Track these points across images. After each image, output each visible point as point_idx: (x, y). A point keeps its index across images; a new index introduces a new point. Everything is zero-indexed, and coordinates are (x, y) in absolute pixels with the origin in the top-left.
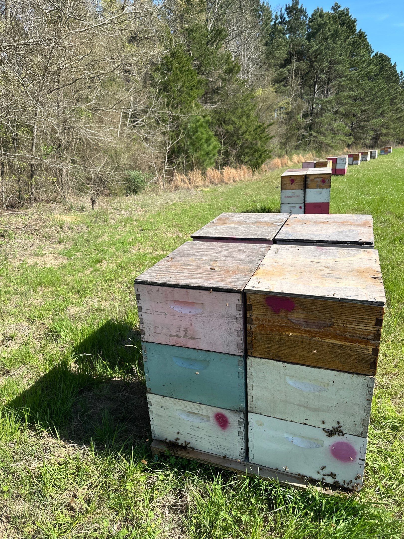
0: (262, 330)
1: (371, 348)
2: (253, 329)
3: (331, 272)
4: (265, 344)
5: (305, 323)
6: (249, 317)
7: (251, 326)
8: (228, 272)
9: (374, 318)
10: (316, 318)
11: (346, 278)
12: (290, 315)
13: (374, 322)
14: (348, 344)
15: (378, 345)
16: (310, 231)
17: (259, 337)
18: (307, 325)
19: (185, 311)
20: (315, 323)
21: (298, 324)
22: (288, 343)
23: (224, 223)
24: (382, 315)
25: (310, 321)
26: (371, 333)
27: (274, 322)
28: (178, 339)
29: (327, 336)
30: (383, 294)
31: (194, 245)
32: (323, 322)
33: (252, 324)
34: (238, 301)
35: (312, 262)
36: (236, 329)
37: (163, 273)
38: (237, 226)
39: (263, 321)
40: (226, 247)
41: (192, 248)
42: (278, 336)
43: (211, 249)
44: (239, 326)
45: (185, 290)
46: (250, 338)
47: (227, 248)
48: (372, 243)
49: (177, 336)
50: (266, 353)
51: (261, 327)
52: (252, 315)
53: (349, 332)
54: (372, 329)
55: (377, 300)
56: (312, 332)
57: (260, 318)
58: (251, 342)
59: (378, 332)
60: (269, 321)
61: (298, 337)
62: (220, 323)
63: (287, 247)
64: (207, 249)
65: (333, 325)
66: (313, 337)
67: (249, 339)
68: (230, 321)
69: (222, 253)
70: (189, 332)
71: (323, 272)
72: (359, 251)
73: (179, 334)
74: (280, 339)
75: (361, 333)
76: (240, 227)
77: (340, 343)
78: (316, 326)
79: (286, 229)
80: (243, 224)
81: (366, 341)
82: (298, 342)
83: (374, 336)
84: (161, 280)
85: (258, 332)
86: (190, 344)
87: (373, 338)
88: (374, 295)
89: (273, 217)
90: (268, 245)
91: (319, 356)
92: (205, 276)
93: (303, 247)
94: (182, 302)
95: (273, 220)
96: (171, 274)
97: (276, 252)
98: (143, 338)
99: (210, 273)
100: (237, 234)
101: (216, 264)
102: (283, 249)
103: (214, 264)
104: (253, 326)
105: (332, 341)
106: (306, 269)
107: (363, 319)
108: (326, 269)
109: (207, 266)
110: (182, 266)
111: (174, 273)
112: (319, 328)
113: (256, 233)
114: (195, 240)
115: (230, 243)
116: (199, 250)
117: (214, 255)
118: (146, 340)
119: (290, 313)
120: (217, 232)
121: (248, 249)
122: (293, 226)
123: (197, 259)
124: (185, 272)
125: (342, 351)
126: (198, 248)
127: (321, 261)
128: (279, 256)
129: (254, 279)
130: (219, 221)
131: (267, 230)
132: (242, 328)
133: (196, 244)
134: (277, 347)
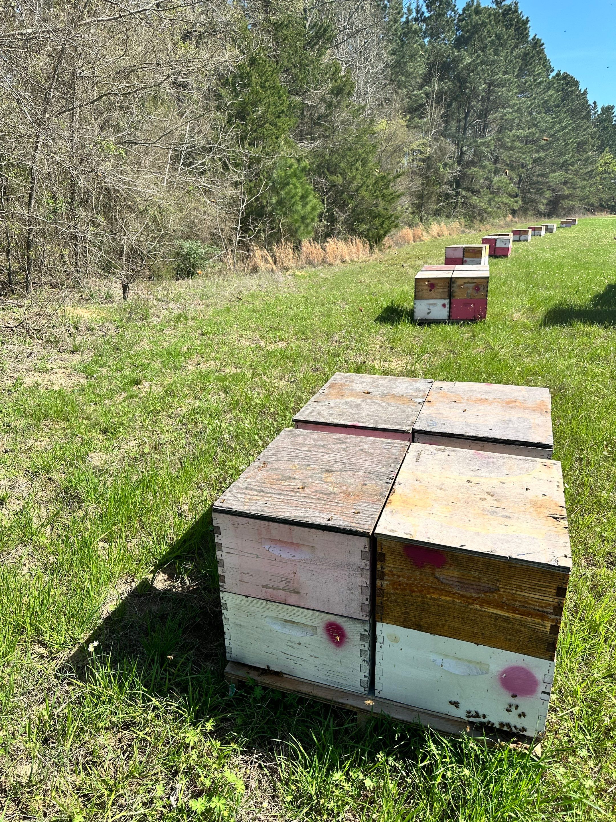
0: (398, 589)
1: (548, 624)
2: (384, 587)
3: (496, 504)
4: (401, 608)
5: (459, 584)
6: (380, 569)
7: (383, 582)
8: (349, 495)
9: (555, 586)
10: (474, 577)
11: (518, 518)
12: (438, 572)
13: (555, 591)
14: (517, 616)
15: (558, 622)
16: (462, 416)
17: (393, 598)
18: (462, 587)
19: (286, 554)
20: (472, 585)
21: (449, 585)
22: (433, 609)
23: (339, 395)
24: (566, 583)
25: (467, 582)
26: (550, 605)
27: (415, 580)
28: (275, 592)
29: (489, 604)
31: (294, 435)
32: (484, 585)
33: (383, 579)
34: (365, 547)
35: (469, 482)
36: (360, 584)
37: (253, 493)
38: (359, 401)
39: (399, 576)
40: (343, 442)
41: (294, 444)
42: (421, 599)
43: (320, 446)
44: (365, 580)
45: (287, 526)
46: (380, 598)
47: (344, 446)
49: (273, 588)
50: (402, 620)
51: (396, 585)
52: (384, 567)
53: (520, 601)
54: (552, 599)
55: (560, 564)
56: (468, 598)
57: (395, 573)
58: (381, 603)
59: (559, 605)
60: (408, 577)
61: (448, 602)
62: (336, 574)
63: (432, 449)
64: (316, 445)
65: (498, 590)
66: (469, 603)
67: (378, 600)
68: (351, 572)
69: (337, 456)
70: (290, 584)
71: (484, 502)
72: (535, 464)
73: (275, 584)
74: (423, 603)
75: (535, 604)
76: (364, 404)
77: (506, 614)
78: (474, 589)
79: (428, 412)
80: (367, 398)
81: (543, 615)
82: (447, 608)
83: (554, 609)
84: (252, 510)
85: (392, 592)
86: (293, 599)
87: (552, 611)
88: (556, 553)
89: (411, 385)
90: (403, 442)
91: (476, 630)
92: (315, 501)
93: (455, 451)
94: (282, 542)
95: (411, 391)
96: (266, 497)
97: (418, 458)
98: (222, 586)
99: (321, 495)
100: (360, 417)
101: (329, 478)
102: (427, 452)
103: (326, 477)
104: (385, 583)
105: (495, 611)
106: (460, 495)
107: (539, 585)
108: (489, 498)
109: (318, 482)
110: (280, 480)
111: (269, 495)
112: (479, 593)
113: (388, 418)
114: (297, 427)
115: (348, 436)
116: (303, 449)
117: (326, 458)
118: (226, 590)
119: (438, 570)
120: (331, 412)
121: (374, 448)
122: (438, 404)
123: (302, 467)
124: (285, 493)
125: (509, 626)
126: (303, 444)
127: (481, 480)
128: (422, 468)
129: (388, 512)
130: (332, 391)
131: (404, 411)
132: (368, 583)
133: (298, 435)
134: (417, 613)
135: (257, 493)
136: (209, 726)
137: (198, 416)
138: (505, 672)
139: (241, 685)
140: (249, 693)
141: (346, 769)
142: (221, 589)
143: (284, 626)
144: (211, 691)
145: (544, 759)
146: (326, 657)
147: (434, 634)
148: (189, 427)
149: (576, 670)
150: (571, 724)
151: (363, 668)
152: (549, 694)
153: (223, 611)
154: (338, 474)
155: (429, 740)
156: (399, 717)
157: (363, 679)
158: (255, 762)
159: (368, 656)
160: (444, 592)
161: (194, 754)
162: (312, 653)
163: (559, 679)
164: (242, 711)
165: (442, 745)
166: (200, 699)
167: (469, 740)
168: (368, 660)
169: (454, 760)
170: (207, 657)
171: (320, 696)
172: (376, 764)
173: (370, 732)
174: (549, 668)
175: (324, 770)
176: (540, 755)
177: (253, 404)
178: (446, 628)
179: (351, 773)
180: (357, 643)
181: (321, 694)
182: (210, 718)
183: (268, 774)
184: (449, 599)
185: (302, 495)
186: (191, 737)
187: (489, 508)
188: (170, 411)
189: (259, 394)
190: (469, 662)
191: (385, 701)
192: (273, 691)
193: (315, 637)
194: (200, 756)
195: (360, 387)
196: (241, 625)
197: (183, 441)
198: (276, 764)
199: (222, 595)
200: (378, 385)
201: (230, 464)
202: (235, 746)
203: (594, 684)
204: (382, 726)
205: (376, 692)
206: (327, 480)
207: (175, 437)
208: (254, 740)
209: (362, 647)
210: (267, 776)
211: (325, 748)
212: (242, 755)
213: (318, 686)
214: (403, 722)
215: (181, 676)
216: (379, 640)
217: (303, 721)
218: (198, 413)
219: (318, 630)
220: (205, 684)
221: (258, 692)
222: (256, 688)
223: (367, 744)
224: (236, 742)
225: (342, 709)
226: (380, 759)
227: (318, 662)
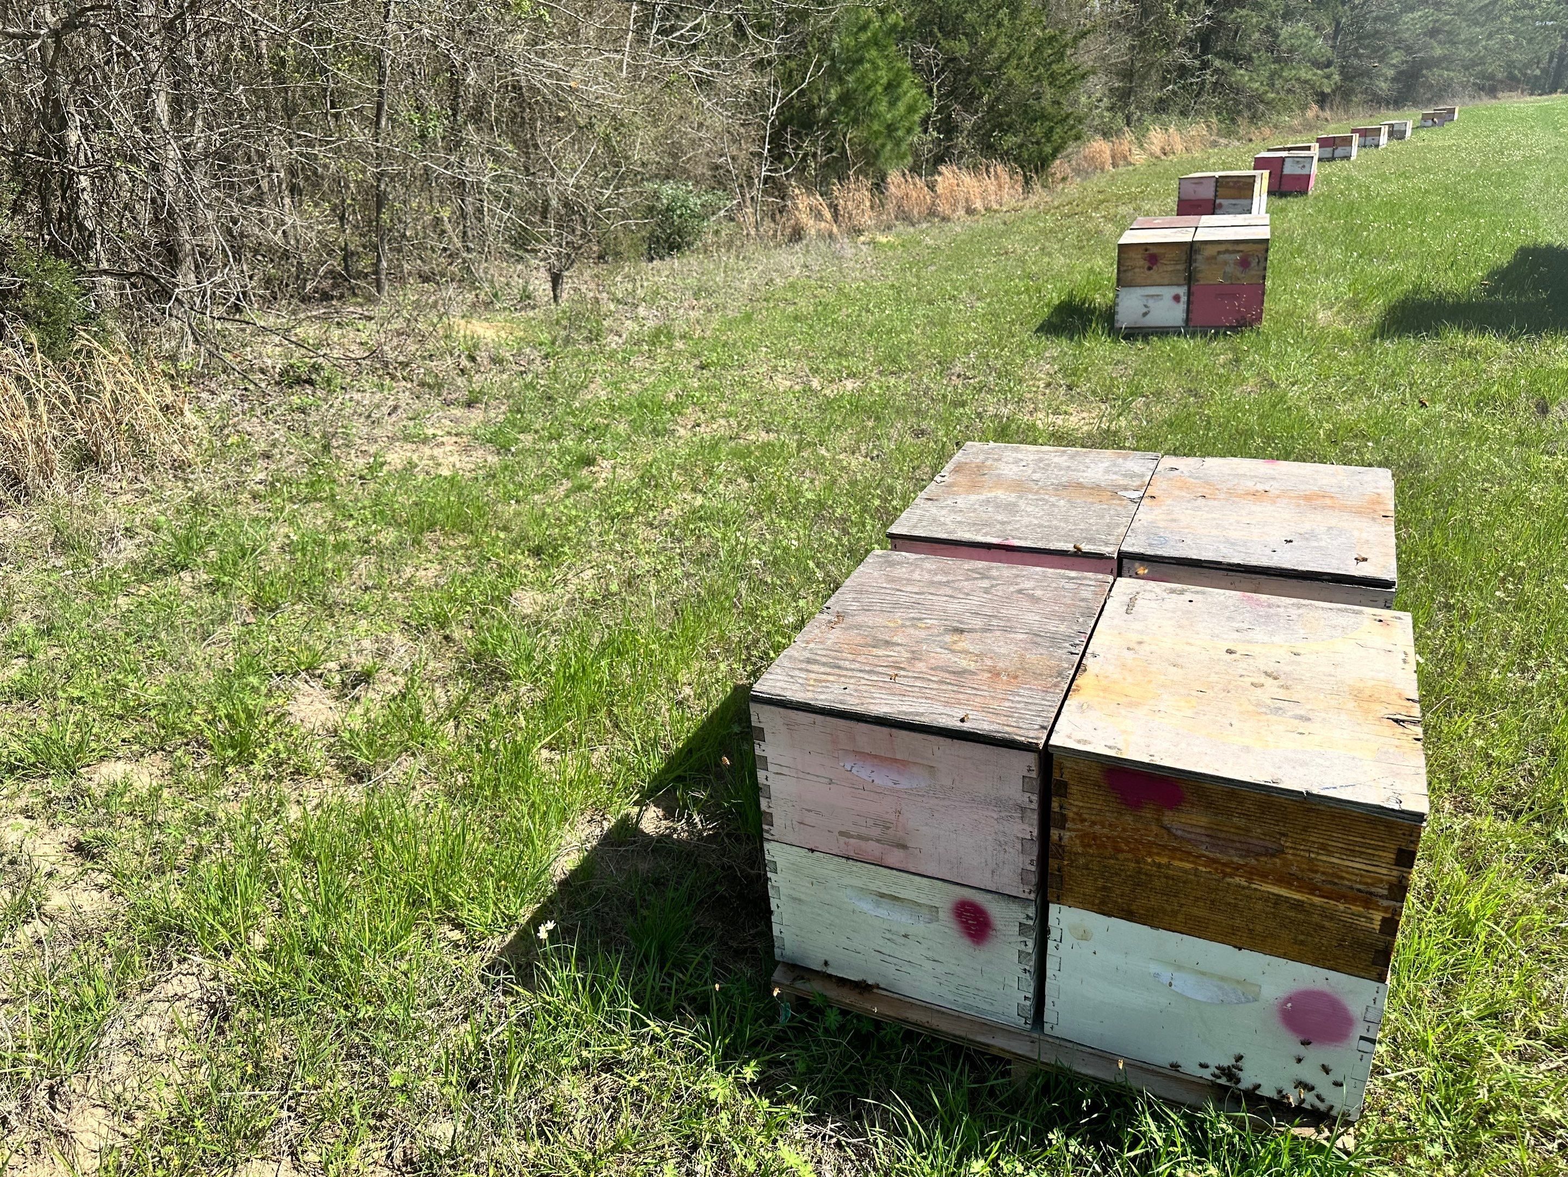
0: (1090, 846)
1: (1378, 917)
2: (1065, 841)
3: (1282, 694)
4: (1096, 880)
5: (1208, 839)
6: (1057, 810)
7: (1062, 832)
8: (998, 674)
9: (1393, 846)
10: (1237, 828)
11: (1324, 719)
12: (1169, 818)
13: (1393, 856)
14: (1317, 900)
15: (1397, 912)
16: (1218, 526)
17: (1082, 861)
18: (1213, 845)
19: (883, 779)
20: (1233, 841)
21: (1189, 841)
22: (1157, 883)
23: (974, 487)
24: (1416, 842)
25: (1223, 835)
26: (1382, 881)
27: (1124, 830)
28: (862, 843)
29: (1264, 876)
30: (1422, 787)
31: (892, 564)
32: (1256, 842)
33: (1064, 828)
34: (1029, 770)
35: (1230, 652)
36: (1020, 835)
37: (823, 669)
38: (1012, 497)
39: (1094, 823)
40: (984, 577)
41: (891, 580)
42: (1133, 865)
43: (940, 583)
44: (1029, 828)
45: (885, 730)
46: (1057, 861)
47: (985, 583)
48: (1394, 584)
49: (859, 837)
50: (1097, 901)
51: (1088, 839)
52: (1066, 805)
53: (1323, 873)
54: (1386, 871)
55: (1405, 807)
56: (1224, 864)
57: (1086, 816)
58: (1059, 870)
59: (1400, 882)
60: (1110, 825)
61: (1185, 871)
62: (976, 817)
63: (1157, 590)
64: (933, 582)
65: (1283, 852)
66: (1225, 875)
67: (1053, 864)
68: (1003, 814)
69: (974, 601)
70: (891, 831)
71: (1260, 690)
72: (1360, 617)
73: (863, 831)
74: (1139, 872)
75: (1354, 878)
76: (1022, 504)
77: (1297, 896)
78: (1236, 849)
79: (1150, 517)
80: (1030, 490)
81: (1368, 900)
82: (1184, 882)
83: (1390, 889)
84: (822, 699)
85: (1080, 850)
86: (895, 857)
87: (1385, 892)
88: (1398, 786)
89: (1115, 465)
90: (1100, 576)
91: (1238, 922)
92: (935, 686)
93: (1204, 593)
94: (876, 757)
95: (1114, 477)
96: (845, 676)
97: (1130, 607)
98: (767, 832)
99: (947, 675)
100: (1017, 529)
101: (960, 644)
102: (1147, 596)
103: (955, 642)
104: (1067, 835)
105: (1276, 890)
106: (1214, 678)
107: (1363, 845)
108: (1270, 681)
109: (939, 650)
110: (870, 646)
111: (850, 673)
112: (1246, 856)
113: (1070, 530)
114: (895, 548)
115: (994, 564)
116: (909, 589)
117: (954, 606)
118: (775, 838)
119: (1169, 813)
120: (959, 519)
121: (1044, 588)
122: (1169, 502)
123: (908, 623)
124: (880, 669)
125: (1301, 917)
126: (908, 580)
127: (1255, 649)
128: (1138, 626)
129: (1073, 708)
130: (960, 479)
131: (1103, 517)
132: (1035, 834)
133: (899, 563)
134: (1127, 890)
135: (828, 670)
136: (749, 1073)
137: (702, 524)
138: (1290, 999)
139: (802, 1004)
140: (816, 1020)
141: (993, 1156)
142: (766, 835)
143: (878, 905)
144: (750, 1014)
145: (1357, 1157)
146: (954, 961)
147: (1157, 928)
148: (687, 544)
149: (1425, 1002)
150: (1413, 1100)
151: (1024, 983)
152: (1373, 1042)
153: (769, 875)
154: (974, 635)
155: (1144, 1112)
156: (1090, 1072)
157: (1023, 1002)
158: (830, 1137)
159: (1032, 963)
160: (1178, 854)
161: (724, 1116)
162: (930, 954)
163: (1392, 1017)
164: (807, 1049)
165: (1167, 1124)
166: (730, 1026)
167: (1218, 1116)
168: (1032, 970)
169: (1189, 1151)
170: (738, 954)
171: (944, 1029)
172: (1045, 1150)
173: (1037, 1094)
174: (1376, 995)
175: (953, 1156)
176: (1351, 1149)
177: (803, 501)
178: (1180, 917)
179: (1001, 1163)
180: (1013, 939)
181: (944, 1026)
182: (750, 1059)
183: (854, 1158)
184: (1188, 866)
185: (910, 674)
186: (719, 1090)
187: (1269, 702)
188: (651, 514)
189: (812, 481)
190: (1222, 979)
191: (1062, 1043)
192: (859, 1017)
193: (933, 926)
194: (734, 1122)
195: (1015, 469)
196: (800, 900)
197: (678, 572)
198: (868, 1141)
199: (767, 846)
200: (1049, 465)
201: (764, 613)
202: (795, 1109)
203: (1461, 1028)
204: (1057, 1086)
205: (1047, 1027)
206: (955, 647)
207: (661, 563)
208: (826, 1100)
209: (1022, 947)
210: (852, 1161)
211: (954, 1119)
212: (807, 1123)
213: (938, 1011)
214: (1096, 1080)
215: (697, 985)
216: (1054, 934)
217: (912, 1071)
218: (701, 519)
219: (941, 914)
220: (738, 1001)
221: (833, 1018)
222: (829, 1010)
223: (1030, 1115)
224: (797, 1102)
225: (984, 1054)
226: (1054, 1142)
227: (940, 969)
